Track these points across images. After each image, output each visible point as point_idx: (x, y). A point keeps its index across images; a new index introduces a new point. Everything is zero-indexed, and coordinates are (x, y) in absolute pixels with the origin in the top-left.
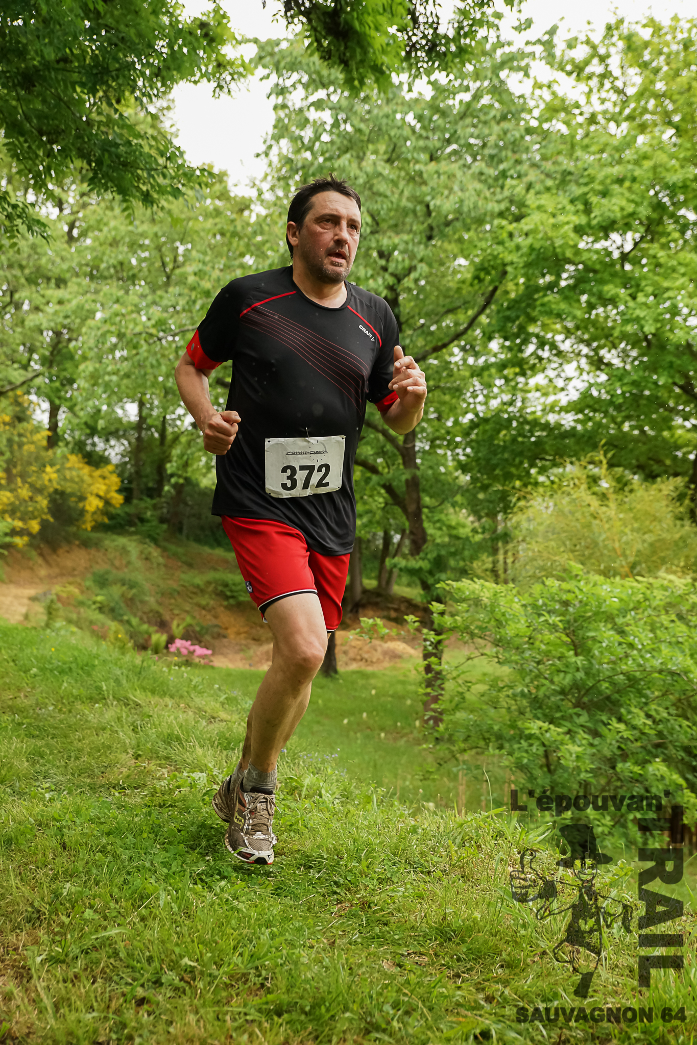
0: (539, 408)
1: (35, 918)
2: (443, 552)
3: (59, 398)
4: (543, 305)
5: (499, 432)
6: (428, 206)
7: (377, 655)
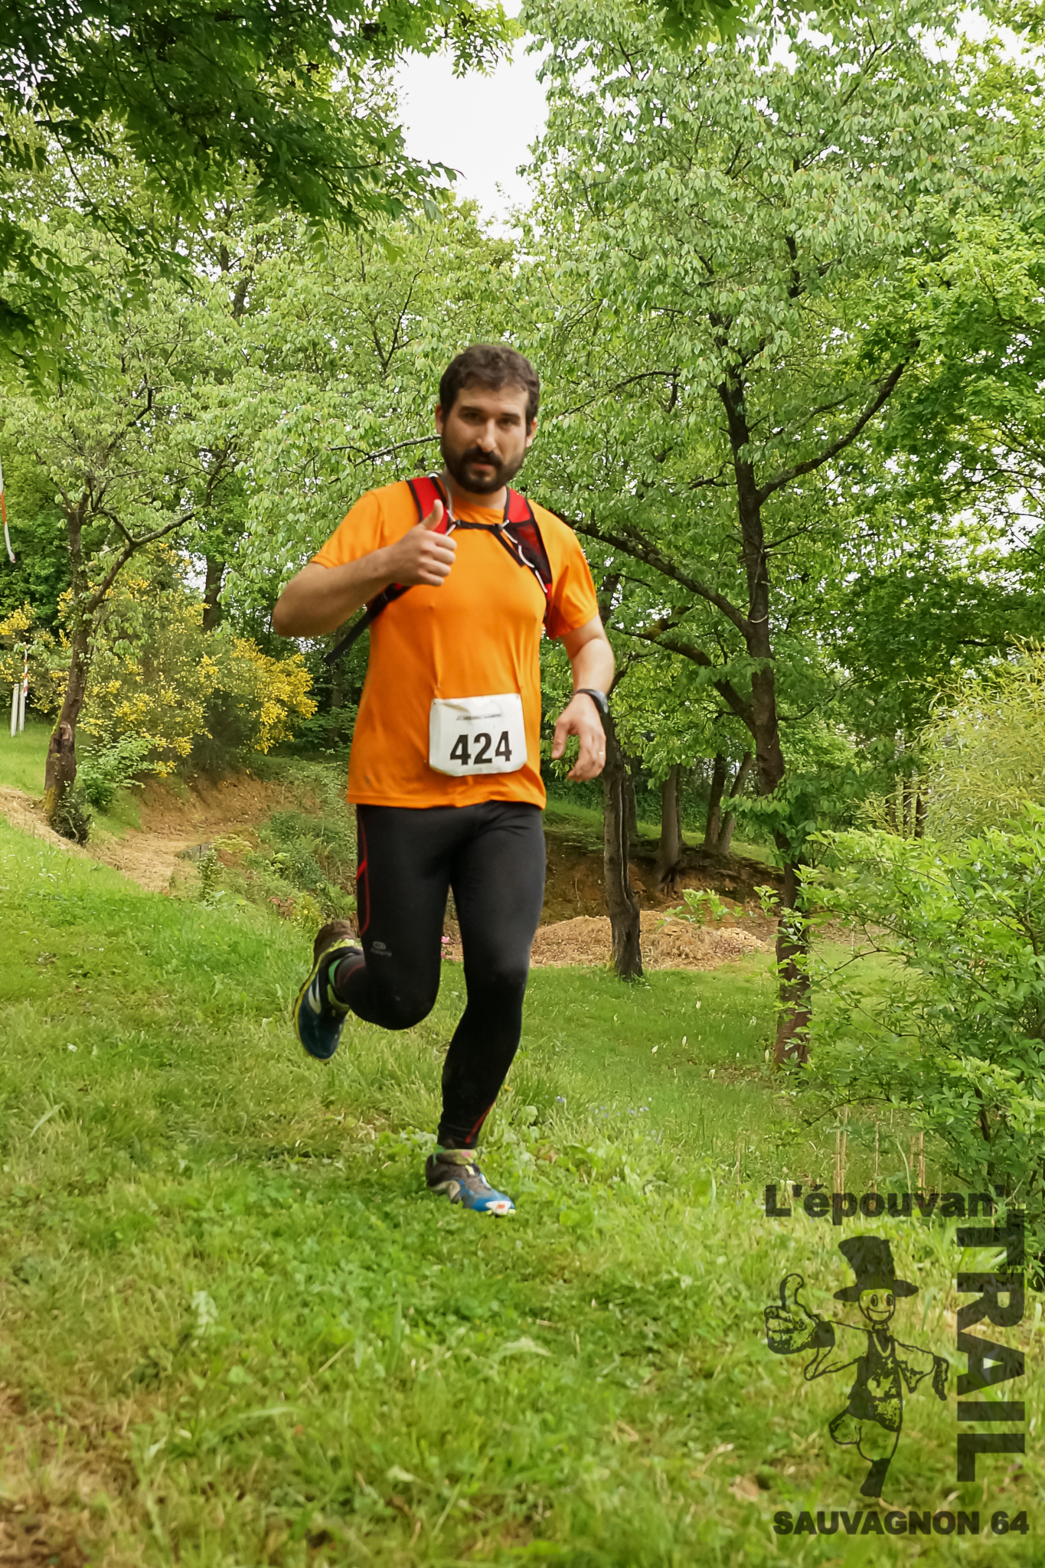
0: (965, 562)
1: (150, 1377)
2: (810, 789)
3: (222, 553)
4: (975, 393)
5: (900, 601)
6: (791, 242)
7: (705, 948)
